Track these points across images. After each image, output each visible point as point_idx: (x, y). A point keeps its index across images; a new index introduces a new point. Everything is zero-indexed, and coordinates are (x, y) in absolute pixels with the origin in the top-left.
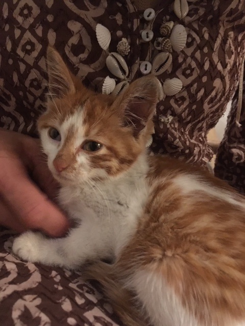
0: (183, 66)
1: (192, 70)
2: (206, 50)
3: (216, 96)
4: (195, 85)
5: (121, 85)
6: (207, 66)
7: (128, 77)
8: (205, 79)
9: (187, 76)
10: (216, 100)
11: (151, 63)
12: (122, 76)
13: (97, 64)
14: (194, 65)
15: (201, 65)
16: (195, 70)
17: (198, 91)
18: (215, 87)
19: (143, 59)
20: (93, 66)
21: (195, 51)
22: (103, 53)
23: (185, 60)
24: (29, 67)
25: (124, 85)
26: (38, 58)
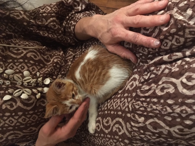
0: (20, 69)
1: (22, 66)
2: (16, 61)
3: (33, 55)
4: (28, 64)
5: (25, 92)
6: (21, 60)
7: (22, 89)
8: (26, 61)
9: (24, 68)
10: (35, 55)
11: (18, 81)
12: (22, 91)
13: (17, 100)
14: (20, 66)
15: (21, 63)
17: (30, 63)
18: (30, 56)
19: (16, 84)
20: (17, 101)
21: (16, 65)
22: (13, 97)
23: (18, 69)
24: (18, 122)
25: (25, 91)
26: (15, 119)
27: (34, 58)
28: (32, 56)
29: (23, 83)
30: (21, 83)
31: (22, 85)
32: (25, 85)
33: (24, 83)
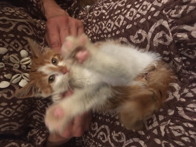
0: (14, 48)
1: (15, 43)
3: (25, 28)
4: (22, 41)
6: (12, 35)
7: (21, 74)
9: (18, 46)
10: (28, 28)
11: (14, 64)
14: (13, 43)
15: (12, 39)
16: (15, 42)
18: (22, 30)
19: (12, 67)
20: (16, 88)
21: (6, 41)
24: (16, 112)
25: (24, 76)
26: (13, 109)
27: (26, 32)
28: (25, 30)
29: (20, 65)
30: (18, 66)
31: (20, 68)
32: (23, 68)
33: (22, 66)
